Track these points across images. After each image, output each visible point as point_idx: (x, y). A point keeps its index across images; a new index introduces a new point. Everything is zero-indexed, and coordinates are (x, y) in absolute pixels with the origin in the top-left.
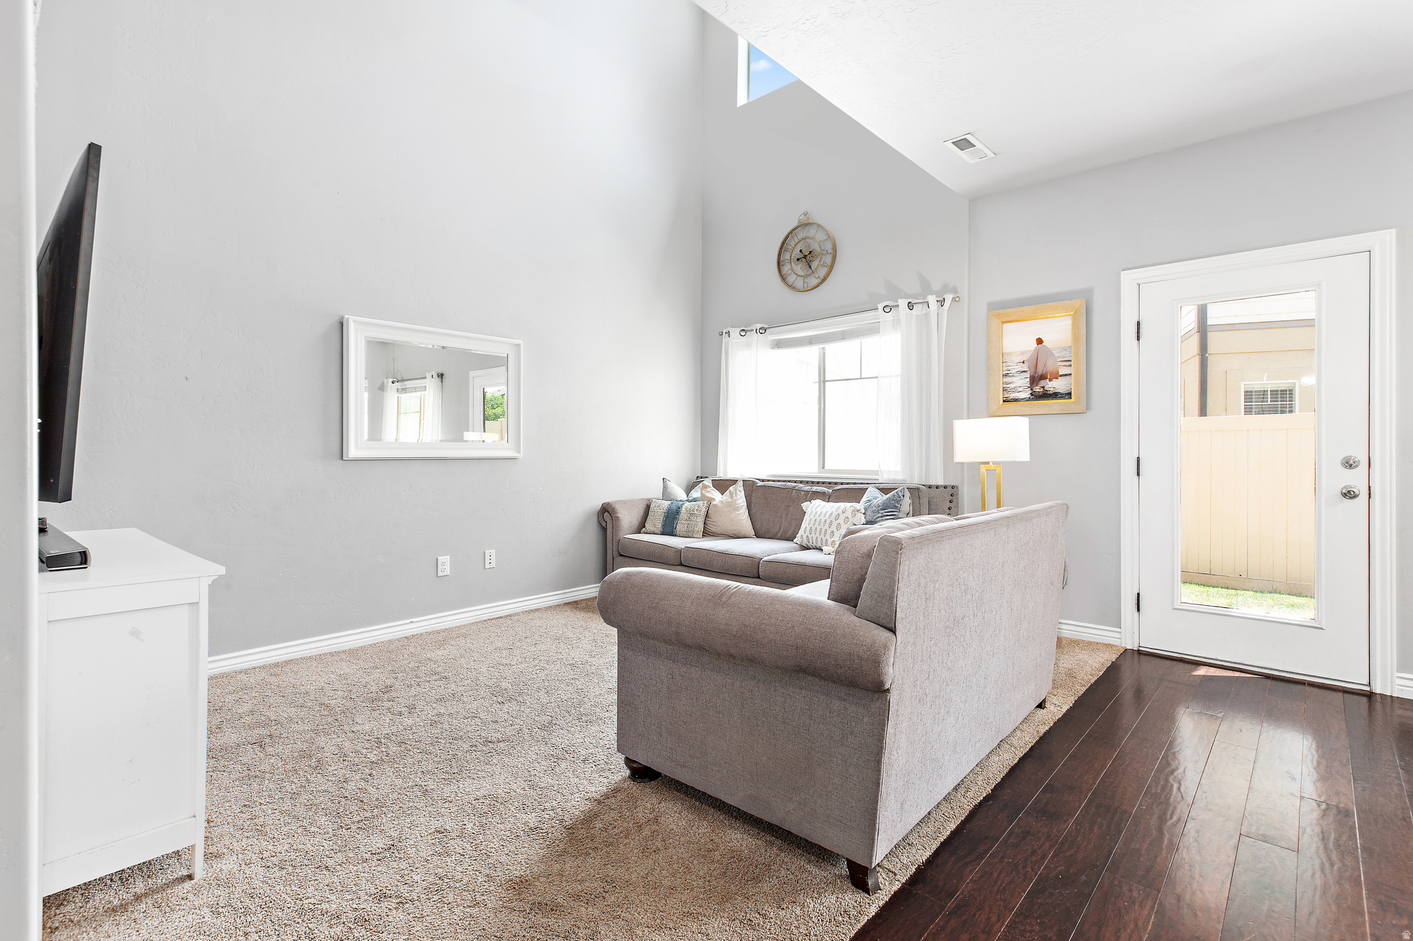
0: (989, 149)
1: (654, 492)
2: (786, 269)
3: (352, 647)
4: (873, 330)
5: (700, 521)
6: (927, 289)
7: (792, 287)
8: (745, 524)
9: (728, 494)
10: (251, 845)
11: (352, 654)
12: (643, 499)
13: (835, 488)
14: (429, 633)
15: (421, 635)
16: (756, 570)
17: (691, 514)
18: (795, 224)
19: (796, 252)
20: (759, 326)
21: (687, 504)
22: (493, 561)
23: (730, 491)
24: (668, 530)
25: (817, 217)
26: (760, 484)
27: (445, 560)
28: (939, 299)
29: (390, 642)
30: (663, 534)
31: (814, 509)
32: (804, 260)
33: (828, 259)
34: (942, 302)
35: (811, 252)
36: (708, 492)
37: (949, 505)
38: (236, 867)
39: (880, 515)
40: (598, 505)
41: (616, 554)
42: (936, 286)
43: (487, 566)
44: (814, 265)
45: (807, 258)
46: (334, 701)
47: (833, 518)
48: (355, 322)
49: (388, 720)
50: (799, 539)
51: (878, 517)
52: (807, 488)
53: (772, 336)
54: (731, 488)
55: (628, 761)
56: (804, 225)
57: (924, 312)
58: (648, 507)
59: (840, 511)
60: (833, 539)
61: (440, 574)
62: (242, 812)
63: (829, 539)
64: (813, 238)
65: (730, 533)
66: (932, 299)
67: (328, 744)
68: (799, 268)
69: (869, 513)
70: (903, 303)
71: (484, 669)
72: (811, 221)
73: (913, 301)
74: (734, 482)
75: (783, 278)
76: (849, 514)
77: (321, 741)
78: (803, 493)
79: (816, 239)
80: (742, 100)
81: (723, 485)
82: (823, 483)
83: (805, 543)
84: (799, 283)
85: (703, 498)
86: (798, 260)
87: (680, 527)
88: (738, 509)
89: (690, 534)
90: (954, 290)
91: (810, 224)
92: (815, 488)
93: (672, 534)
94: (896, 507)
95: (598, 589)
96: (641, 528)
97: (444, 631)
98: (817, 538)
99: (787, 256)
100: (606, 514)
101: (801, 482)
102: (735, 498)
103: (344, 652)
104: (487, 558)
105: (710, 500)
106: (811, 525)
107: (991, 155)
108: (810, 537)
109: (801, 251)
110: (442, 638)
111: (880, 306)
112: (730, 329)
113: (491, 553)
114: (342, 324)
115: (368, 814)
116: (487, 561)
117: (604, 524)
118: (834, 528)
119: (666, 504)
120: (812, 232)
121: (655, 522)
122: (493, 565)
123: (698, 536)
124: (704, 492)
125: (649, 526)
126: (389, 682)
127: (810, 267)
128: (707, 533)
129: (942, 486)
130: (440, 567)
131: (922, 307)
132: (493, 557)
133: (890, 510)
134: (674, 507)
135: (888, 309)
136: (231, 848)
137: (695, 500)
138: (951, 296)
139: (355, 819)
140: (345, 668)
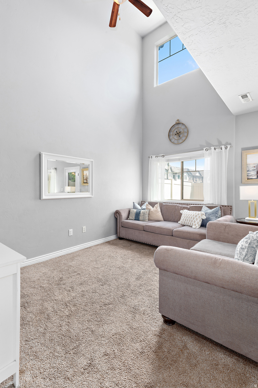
0: (251, 98)
1: (131, 206)
2: (171, 137)
3: (44, 261)
4: (202, 156)
5: (147, 215)
6: (220, 144)
7: (173, 143)
8: (161, 217)
9: (155, 207)
10: (34, 365)
11: (45, 264)
12: (127, 209)
13: (190, 206)
14: (67, 255)
15: (65, 255)
16: (172, 234)
17: (144, 213)
18: (174, 123)
19: (175, 132)
20: (162, 155)
21: (142, 210)
22: (85, 230)
23: (156, 207)
24: (137, 219)
25: (182, 121)
26: (164, 204)
27: (71, 230)
28: (225, 147)
29: (56, 258)
30: (135, 220)
31: (186, 213)
32: (177, 134)
33: (186, 134)
34: (226, 148)
35: (180, 132)
36: (149, 207)
37: (230, 212)
38: (32, 380)
39: (211, 216)
40: (114, 210)
41: (121, 226)
42: (224, 143)
43: (83, 232)
44: (181, 136)
45: (178, 134)
46: (45, 285)
47: (194, 216)
48: (44, 154)
49: (66, 294)
50: (181, 222)
51: (211, 217)
52: (181, 206)
53: (167, 157)
54: (156, 205)
55: (163, 316)
56: (178, 123)
57: (220, 151)
58: (129, 211)
59: (197, 214)
60: (195, 223)
61: (70, 235)
62: (25, 344)
63: (193, 223)
64: (180, 128)
65: (156, 220)
66: (223, 147)
67: (48, 305)
68: (176, 137)
69: (207, 215)
70: (213, 148)
71: (91, 270)
72: (180, 122)
73: (216, 147)
74: (157, 203)
75: (170, 140)
76: (200, 215)
77: (46, 304)
78: (180, 207)
79: (182, 128)
80: (155, 85)
81: (153, 204)
82: (185, 204)
83: (183, 223)
84: (176, 142)
85: (147, 208)
86: (175, 134)
87: (141, 218)
88: (158, 212)
89: (144, 220)
90: (230, 144)
91: (180, 123)
92: (184, 206)
93: (138, 220)
94: (217, 213)
95: (115, 237)
96: (128, 218)
97: (72, 253)
98: (188, 222)
99: (172, 133)
100: (117, 214)
101: (177, 203)
102: (157, 209)
103: (42, 263)
104: (83, 229)
105: (150, 210)
106: (186, 218)
107: (251, 100)
108: (185, 222)
109: (176, 132)
110: (72, 256)
111: (204, 149)
112: (152, 156)
113: (84, 227)
114: (40, 155)
115: (75, 345)
116: (83, 230)
117: (116, 217)
118: (195, 220)
119: (135, 210)
120: (180, 126)
121: (132, 216)
122: (85, 231)
123: (147, 221)
124: (147, 207)
125: (130, 217)
126: (61, 276)
127: (180, 137)
128: (149, 220)
129: (227, 206)
130: (70, 233)
131: (219, 150)
132: (85, 229)
133: (215, 214)
134: (138, 212)
135: (207, 150)
136: (27, 367)
137: (144, 209)
138: (230, 146)
139: (71, 348)
140: (44, 270)
